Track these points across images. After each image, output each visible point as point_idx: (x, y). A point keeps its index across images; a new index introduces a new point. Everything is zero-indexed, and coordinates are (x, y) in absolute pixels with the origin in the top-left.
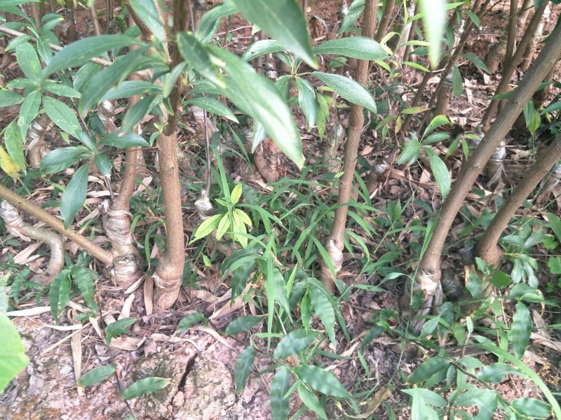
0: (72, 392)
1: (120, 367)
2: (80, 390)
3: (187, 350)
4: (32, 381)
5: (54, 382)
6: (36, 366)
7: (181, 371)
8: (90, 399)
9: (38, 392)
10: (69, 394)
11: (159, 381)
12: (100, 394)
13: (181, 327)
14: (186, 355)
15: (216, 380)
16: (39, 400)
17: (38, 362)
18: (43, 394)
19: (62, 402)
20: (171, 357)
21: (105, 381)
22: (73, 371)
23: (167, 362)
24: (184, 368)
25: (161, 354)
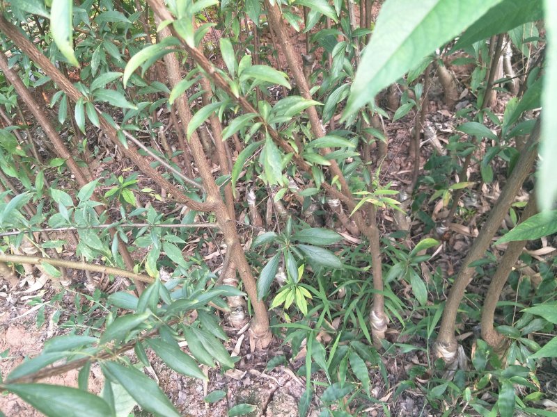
0: (202, 405)
1: (230, 392)
2: (207, 405)
3: (271, 385)
4: (180, 394)
5: (192, 397)
6: (183, 384)
7: (265, 400)
8: (212, 411)
9: (183, 402)
10: (200, 406)
11: (250, 407)
12: (217, 409)
13: (269, 366)
14: (269, 388)
15: (286, 410)
16: (184, 408)
17: (184, 381)
18: (186, 405)
19: (196, 411)
20: (260, 389)
21: (220, 400)
22: (203, 390)
23: (256, 393)
24: (267, 399)
25: (254, 386)
